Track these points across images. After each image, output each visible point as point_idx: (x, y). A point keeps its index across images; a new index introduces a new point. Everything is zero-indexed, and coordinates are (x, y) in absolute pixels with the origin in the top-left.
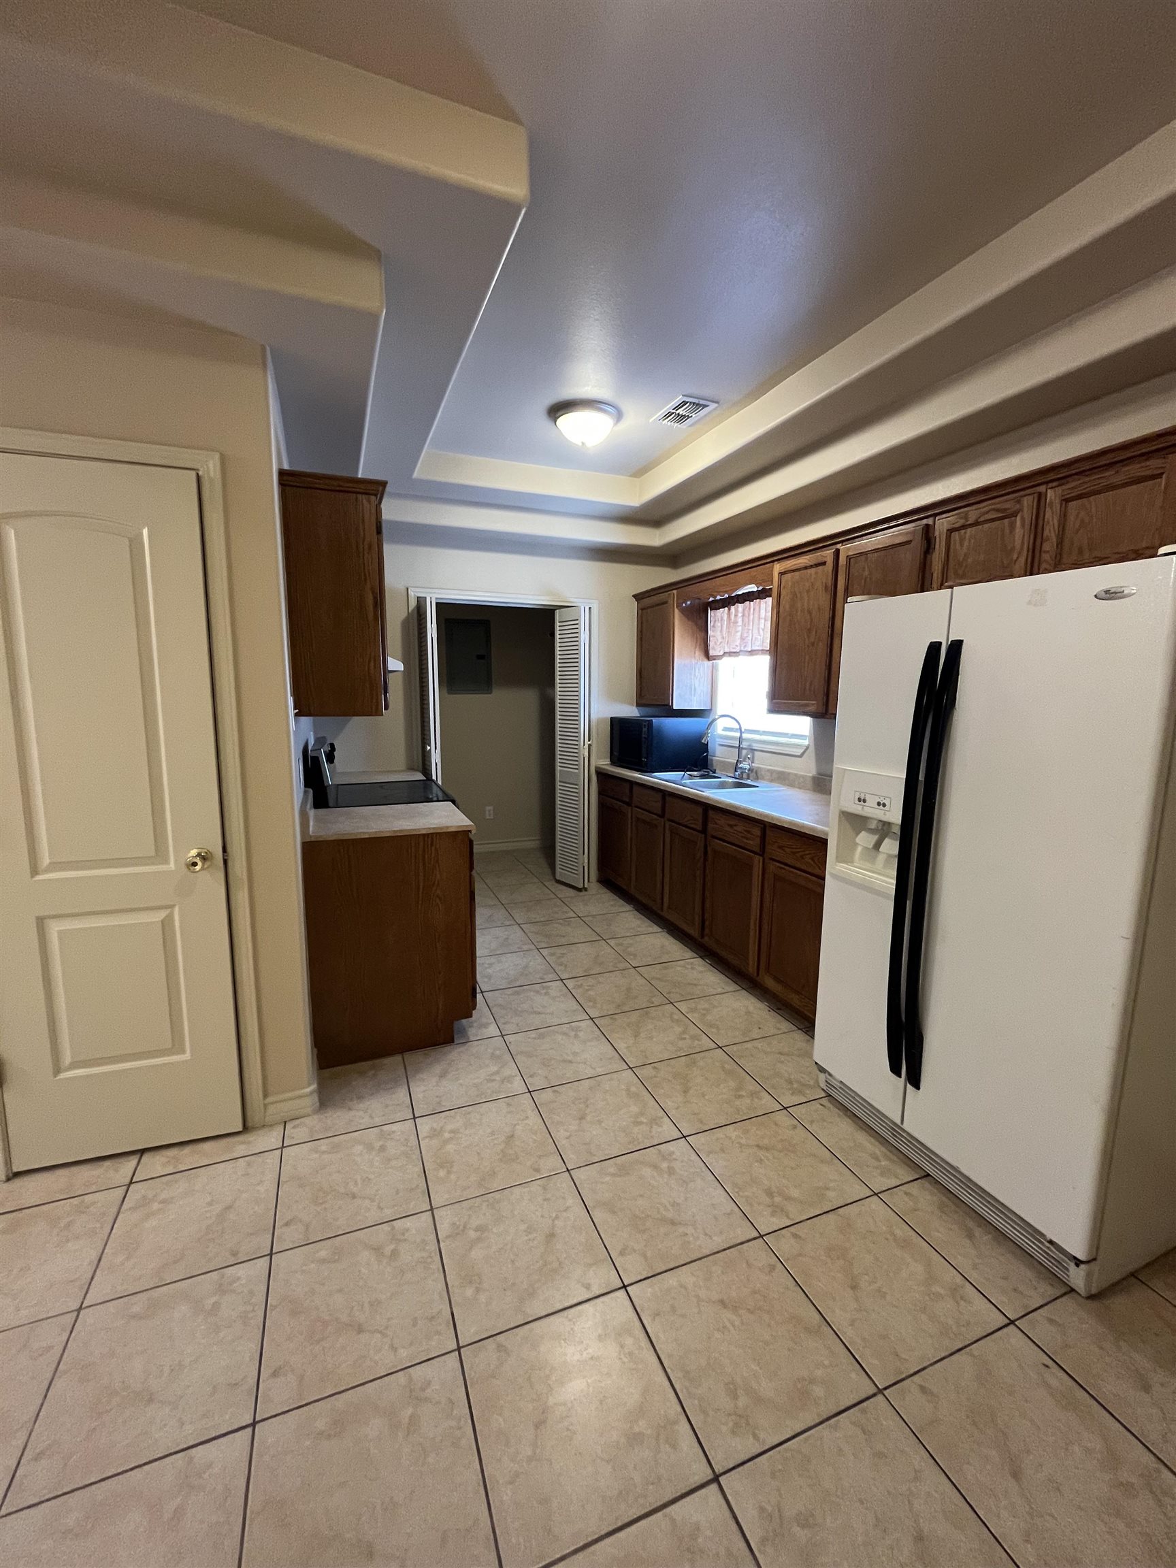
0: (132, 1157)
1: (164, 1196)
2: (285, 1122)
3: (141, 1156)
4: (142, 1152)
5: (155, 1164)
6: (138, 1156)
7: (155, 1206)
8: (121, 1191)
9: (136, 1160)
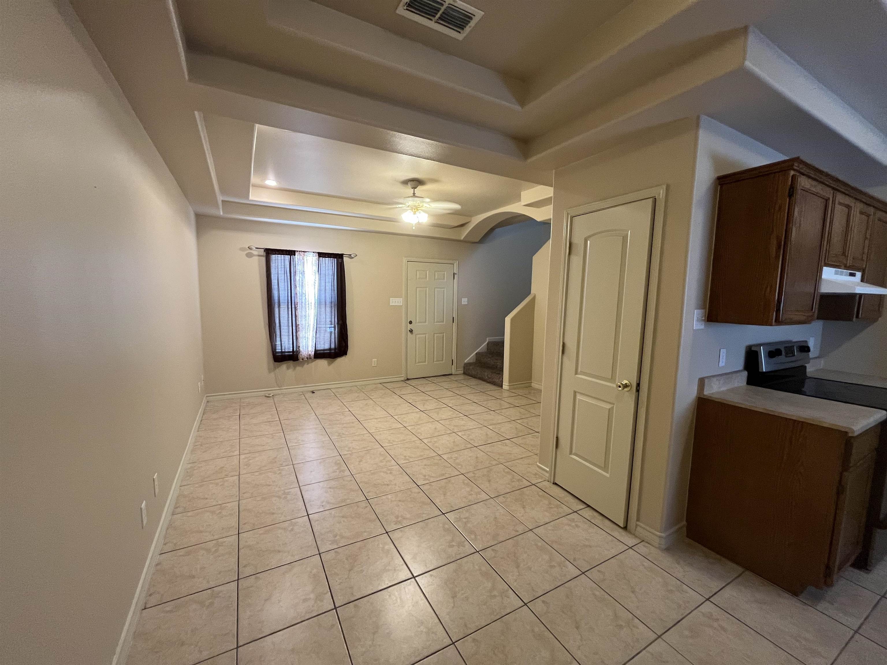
0: (585, 505)
1: (579, 524)
2: (643, 541)
3: (587, 507)
4: (589, 506)
5: (588, 513)
6: (586, 506)
7: (573, 524)
8: (571, 511)
9: (584, 507)
